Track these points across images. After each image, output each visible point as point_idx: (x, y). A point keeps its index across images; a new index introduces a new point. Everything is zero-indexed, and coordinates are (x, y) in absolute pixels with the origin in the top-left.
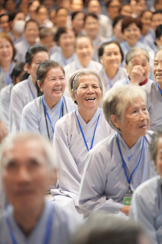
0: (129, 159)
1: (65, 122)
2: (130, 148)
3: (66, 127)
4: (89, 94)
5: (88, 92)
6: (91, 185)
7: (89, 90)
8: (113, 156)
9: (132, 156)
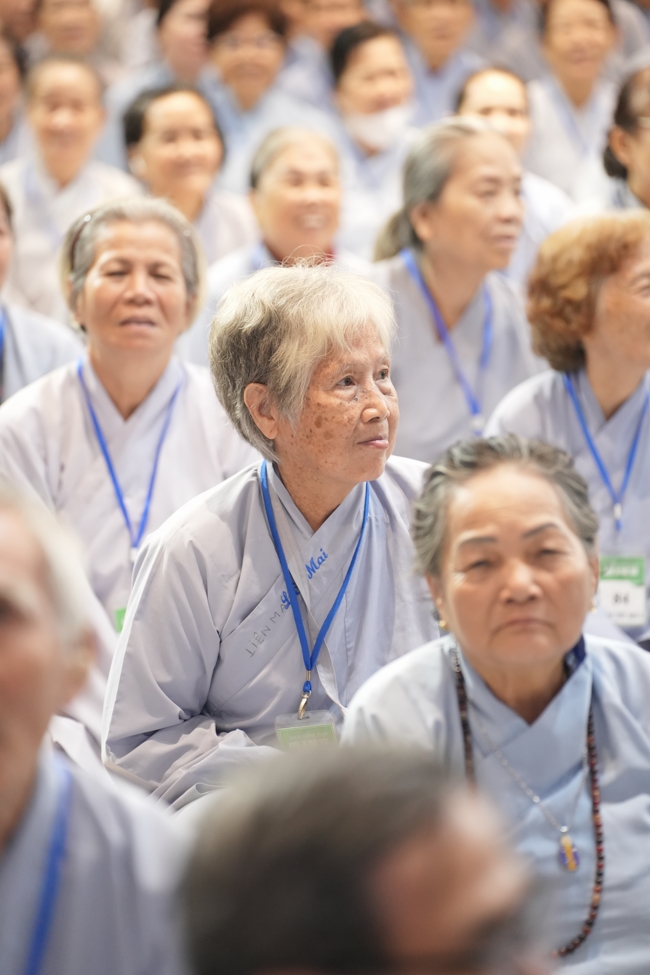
0: (311, 569)
1: (36, 414)
2: (315, 526)
3: (42, 432)
4: (133, 302)
5: (129, 295)
6: (157, 675)
7: (131, 286)
8: (247, 560)
9: (322, 560)
